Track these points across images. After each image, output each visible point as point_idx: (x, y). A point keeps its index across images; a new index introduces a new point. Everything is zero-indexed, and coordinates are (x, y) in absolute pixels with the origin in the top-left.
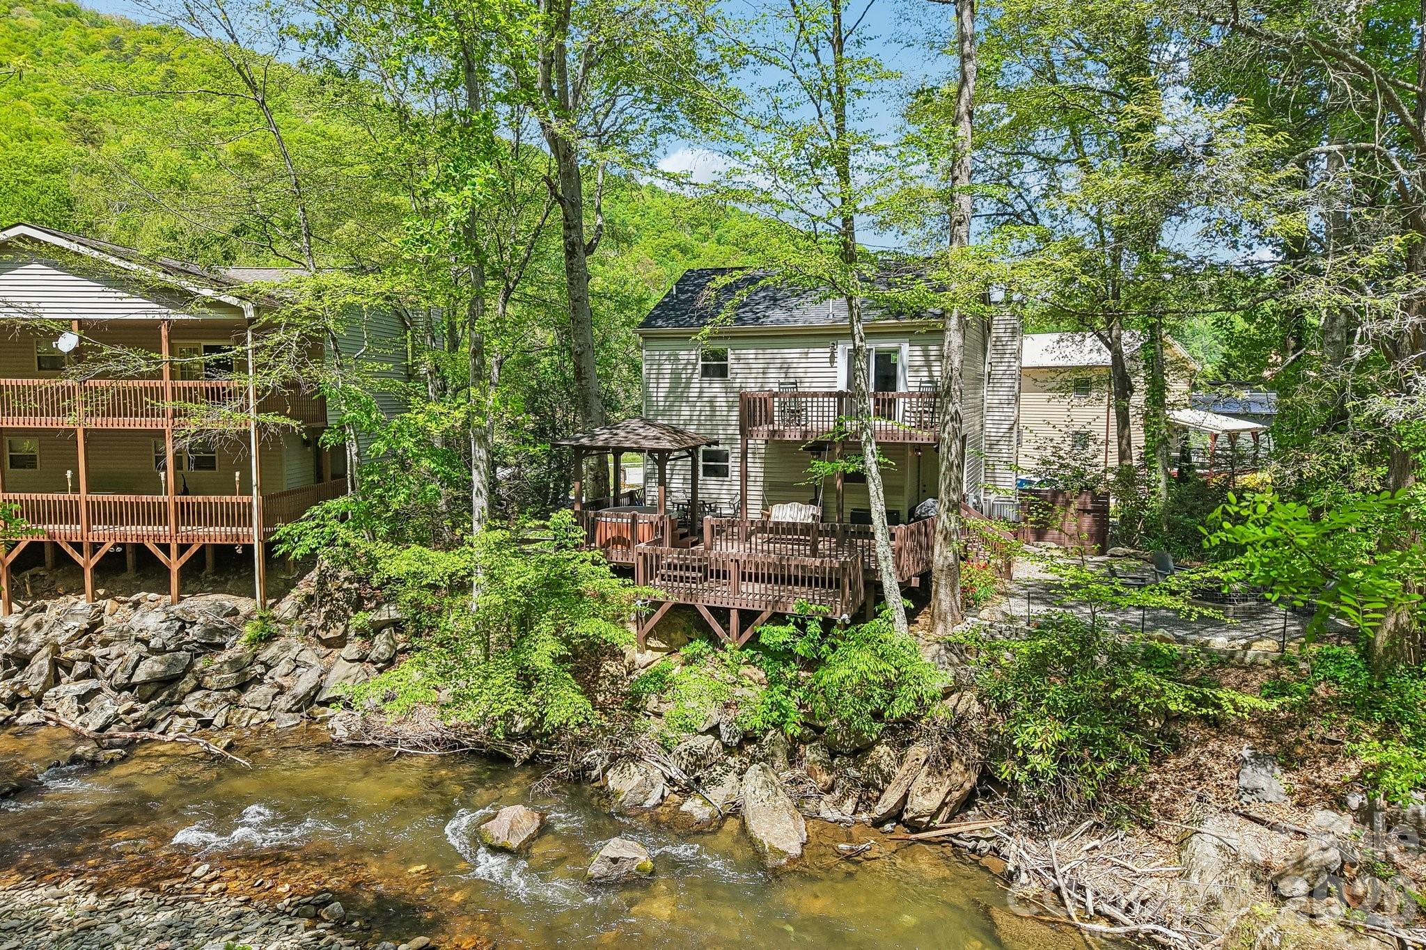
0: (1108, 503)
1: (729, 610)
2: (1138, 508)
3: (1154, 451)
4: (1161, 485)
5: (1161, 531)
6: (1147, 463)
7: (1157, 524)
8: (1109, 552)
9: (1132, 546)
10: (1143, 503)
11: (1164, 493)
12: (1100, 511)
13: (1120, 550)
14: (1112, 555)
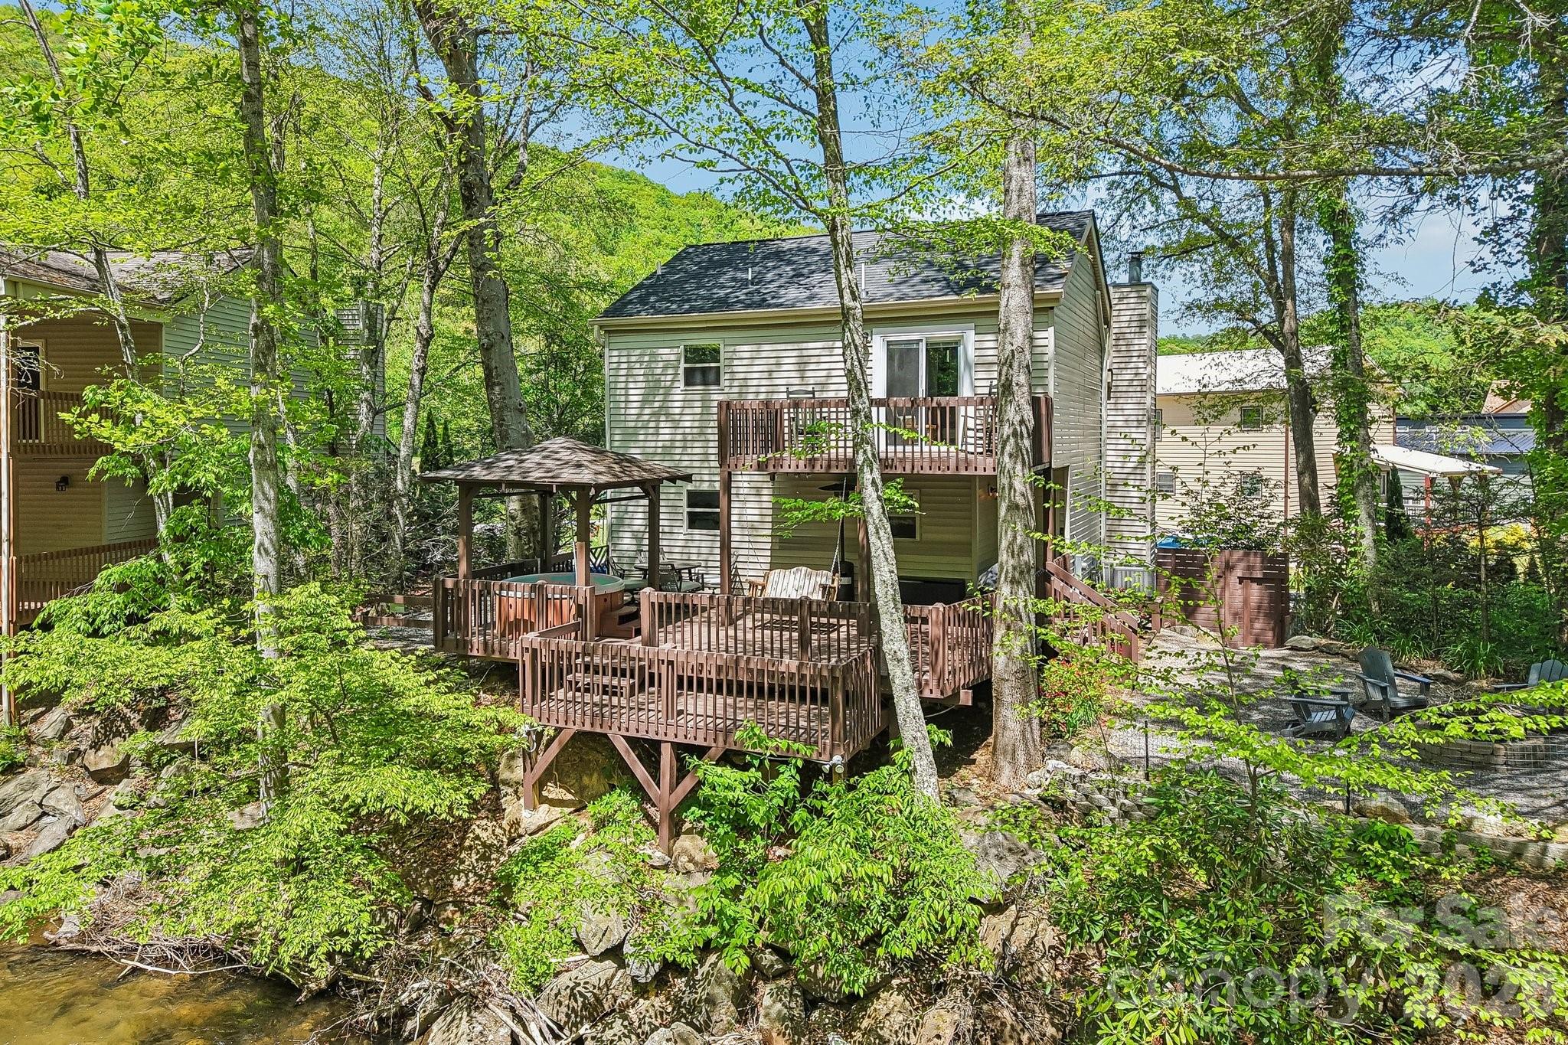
0: (1287, 569)
1: (659, 742)
2: (1332, 576)
3: (1353, 491)
4: (1364, 542)
5: (1369, 611)
6: (1343, 509)
7: (1361, 600)
8: (1288, 644)
9: (1324, 633)
10: (1339, 569)
11: (1371, 555)
12: (1275, 578)
13: (1305, 641)
14: (1292, 648)
